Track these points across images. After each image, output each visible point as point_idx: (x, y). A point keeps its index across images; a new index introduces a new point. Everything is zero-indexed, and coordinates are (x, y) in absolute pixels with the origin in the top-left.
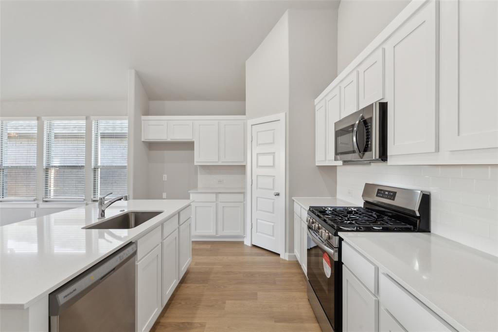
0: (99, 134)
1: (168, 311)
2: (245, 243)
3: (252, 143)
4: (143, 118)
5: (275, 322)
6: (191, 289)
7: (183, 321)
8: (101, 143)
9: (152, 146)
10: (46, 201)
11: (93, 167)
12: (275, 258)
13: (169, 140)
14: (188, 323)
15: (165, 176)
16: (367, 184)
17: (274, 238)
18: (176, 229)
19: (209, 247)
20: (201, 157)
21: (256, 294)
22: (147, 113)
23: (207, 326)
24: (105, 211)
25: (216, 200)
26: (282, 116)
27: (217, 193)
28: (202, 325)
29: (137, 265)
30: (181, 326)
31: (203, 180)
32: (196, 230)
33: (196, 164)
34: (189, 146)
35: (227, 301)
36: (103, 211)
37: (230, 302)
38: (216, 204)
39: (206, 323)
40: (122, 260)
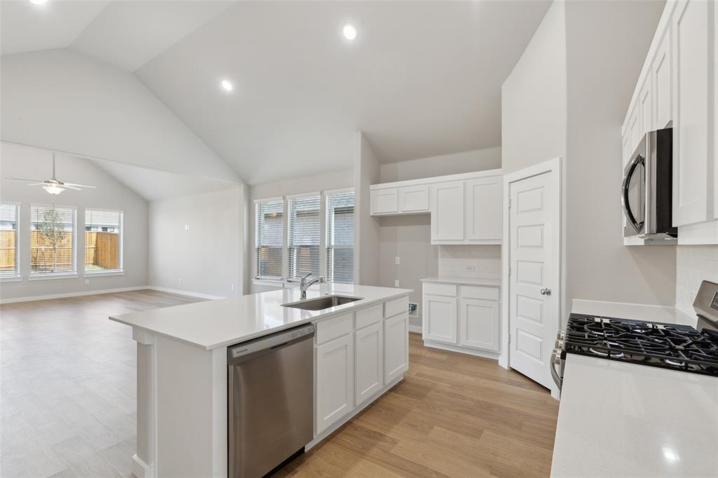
0: (333, 210)
1: (364, 415)
2: (500, 363)
3: (509, 210)
4: (372, 187)
5: (491, 473)
6: (398, 401)
7: (376, 430)
8: (335, 220)
9: (383, 220)
10: (290, 281)
11: (326, 247)
12: (543, 394)
13: (400, 212)
14: (380, 434)
15: (398, 258)
16: (705, 282)
17: (542, 364)
18: (378, 322)
19: (444, 357)
20: (440, 233)
21: (482, 432)
22: (377, 180)
23: (399, 444)
24: (307, 292)
25: (457, 295)
26: (554, 164)
27: (458, 285)
28: (394, 442)
29: (316, 349)
30: (372, 434)
31: (445, 265)
32: (429, 332)
33: (432, 243)
34: (423, 219)
35: (436, 427)
36: (304, 292)
37: (439, 428)
38: (457, 300)
39: (399, 441)
40: (295, 338)
